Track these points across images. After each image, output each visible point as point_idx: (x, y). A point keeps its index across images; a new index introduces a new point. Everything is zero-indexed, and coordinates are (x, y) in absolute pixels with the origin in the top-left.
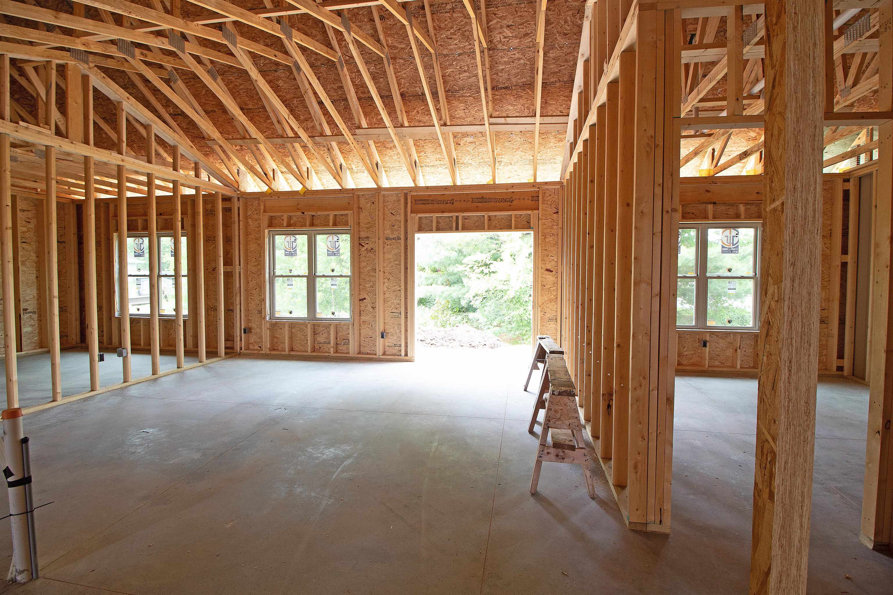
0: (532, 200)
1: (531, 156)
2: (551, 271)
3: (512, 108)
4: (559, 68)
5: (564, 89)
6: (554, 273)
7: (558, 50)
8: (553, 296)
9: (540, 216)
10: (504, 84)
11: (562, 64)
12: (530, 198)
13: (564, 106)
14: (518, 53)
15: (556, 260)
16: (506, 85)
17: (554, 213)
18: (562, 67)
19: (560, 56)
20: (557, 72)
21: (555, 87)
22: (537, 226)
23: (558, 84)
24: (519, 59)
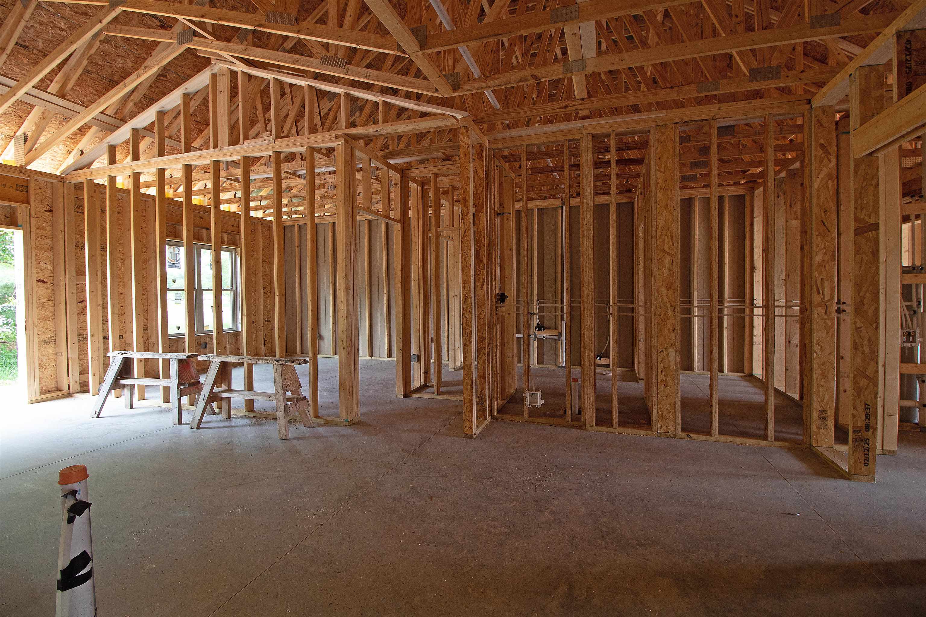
0: (17, 190)
1: (11, 131)
2: (45, 282)
3: (18, 70)
4: (104, 63)
5: (97, 83)
6: (49, 284)
7: (112, 47)
8: (48, 313)
9: (33, 213)
10: (25, 41)
11: (109, 61)
12: (15, 187)
13: (89, 98)
14: (65, 24)
15: (51, 268)
16: (27, 44)
17: (47, 211)
18: (107, 64)
19: (111, 53)
20: (100, 65)
21: (89, 77)
22: (28, 225)
23: (93, 75)
24: (62, 29)
